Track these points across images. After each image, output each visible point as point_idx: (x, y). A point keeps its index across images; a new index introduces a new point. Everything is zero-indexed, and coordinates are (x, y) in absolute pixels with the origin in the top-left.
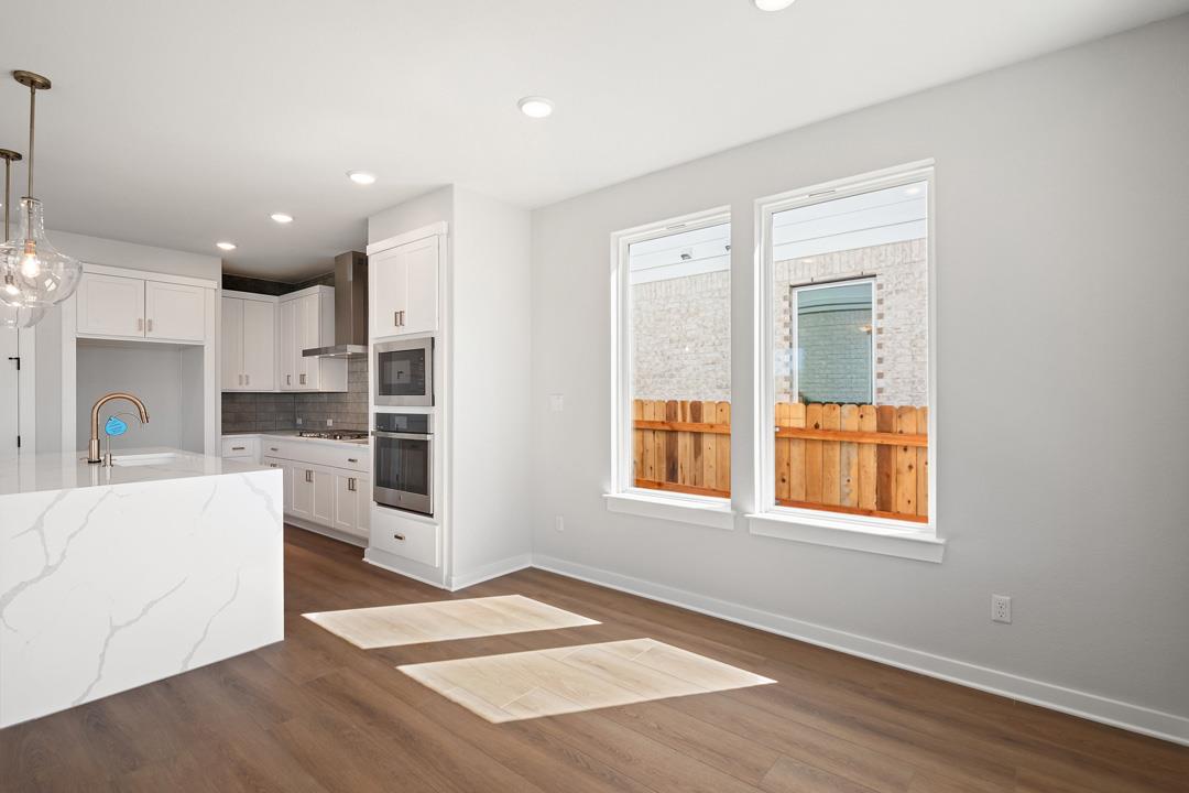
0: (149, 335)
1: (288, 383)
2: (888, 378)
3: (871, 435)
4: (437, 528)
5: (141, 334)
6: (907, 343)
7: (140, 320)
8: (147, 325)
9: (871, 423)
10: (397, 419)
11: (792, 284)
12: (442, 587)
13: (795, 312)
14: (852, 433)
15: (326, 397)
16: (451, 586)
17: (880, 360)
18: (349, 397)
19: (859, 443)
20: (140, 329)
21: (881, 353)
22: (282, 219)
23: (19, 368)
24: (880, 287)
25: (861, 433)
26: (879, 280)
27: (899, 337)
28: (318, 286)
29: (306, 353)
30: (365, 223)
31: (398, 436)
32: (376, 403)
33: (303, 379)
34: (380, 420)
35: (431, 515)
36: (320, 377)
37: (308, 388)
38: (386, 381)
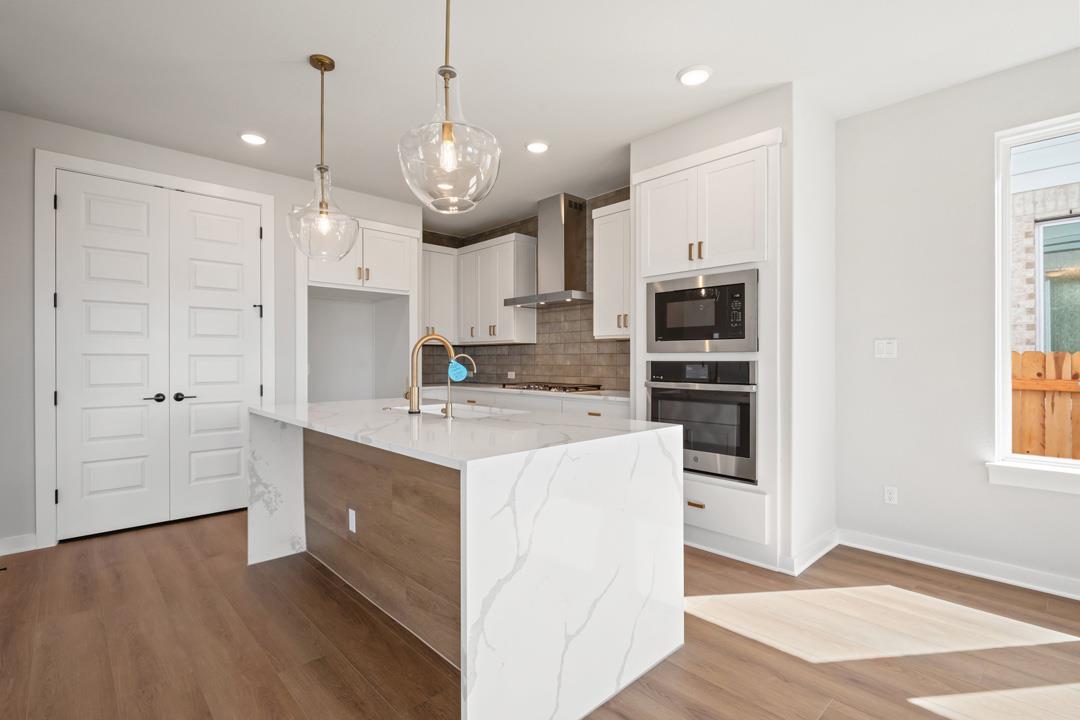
0: (367, 283)
1: (472, 335)
4: (767, 497)
5: (360, 283)
7: (360, 269)
8: (364, 273)
10: (688, 368)
11: (1038, 217)
12: (777, 569)
13: (1040, 249)
15: (505, 350)
16: (793, 570)
18: (539, 350)
20: (360, 278)
22: (538, 148)
23: (261, 316)
28: (514, 234)
29: (507, 303)
30: (626, 150)
31: (697, 387)
32: (650, 350)
33: (492, 330)
34: (659, 370)
35: (753, 482)
36: (515, 328)
37: (499, 339)
38: (671, 324)
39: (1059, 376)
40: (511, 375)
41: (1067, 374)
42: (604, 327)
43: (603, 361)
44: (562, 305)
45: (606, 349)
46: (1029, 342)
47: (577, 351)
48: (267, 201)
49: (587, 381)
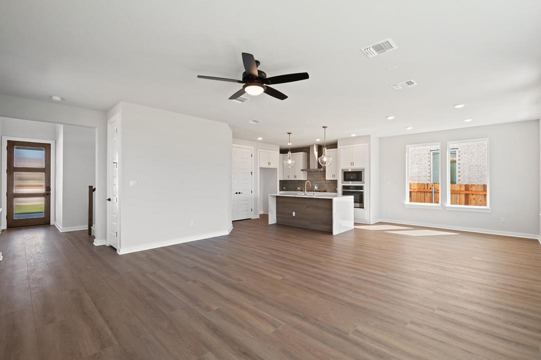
0: (270, 166)
2: (462, 177)
3: (463, 191)
4: (366, 211)
6: (467, 167)
7: (269, 162)
8: (269, 164)
9: (463, 188)
10: (350, 187)
11: (431, 150)
14: (458, 191)
15: (297, 182)
17: (459, 176)
19: (460, 194)
21: (460, 170)
23: (252, 175)
24: (459, 152)
25: (460, 191)
26: (459, 150)
27: (465, 166)
28: (302, 152)
29: (302, 170)
31: (352, 190)
32: (342, 183)
33: (295, 177)
34: (344, 187)
35: (363, 208)
36: (302, 176)
37: (297, 179)
38: (347, 178)
39: (427, 188)
40: (299, 188)
41: (429, 188)
42: (329, 177)
43: (327, 185)
44: (318, 171)
45: (328, 182)
46: (429, 180)
47: (319, 182)
48: (253, 148)
49: (322, 190)
